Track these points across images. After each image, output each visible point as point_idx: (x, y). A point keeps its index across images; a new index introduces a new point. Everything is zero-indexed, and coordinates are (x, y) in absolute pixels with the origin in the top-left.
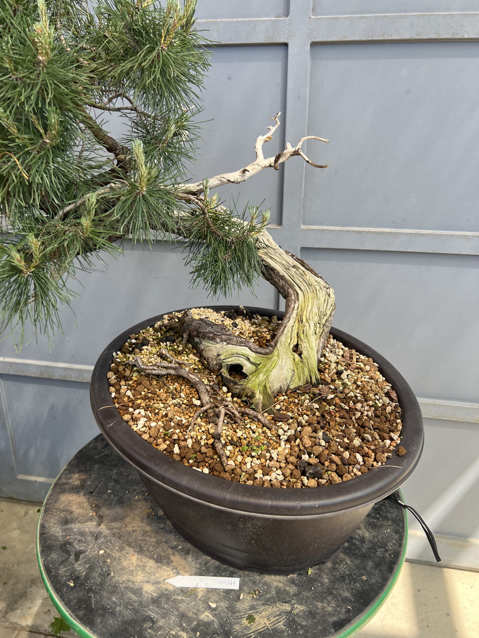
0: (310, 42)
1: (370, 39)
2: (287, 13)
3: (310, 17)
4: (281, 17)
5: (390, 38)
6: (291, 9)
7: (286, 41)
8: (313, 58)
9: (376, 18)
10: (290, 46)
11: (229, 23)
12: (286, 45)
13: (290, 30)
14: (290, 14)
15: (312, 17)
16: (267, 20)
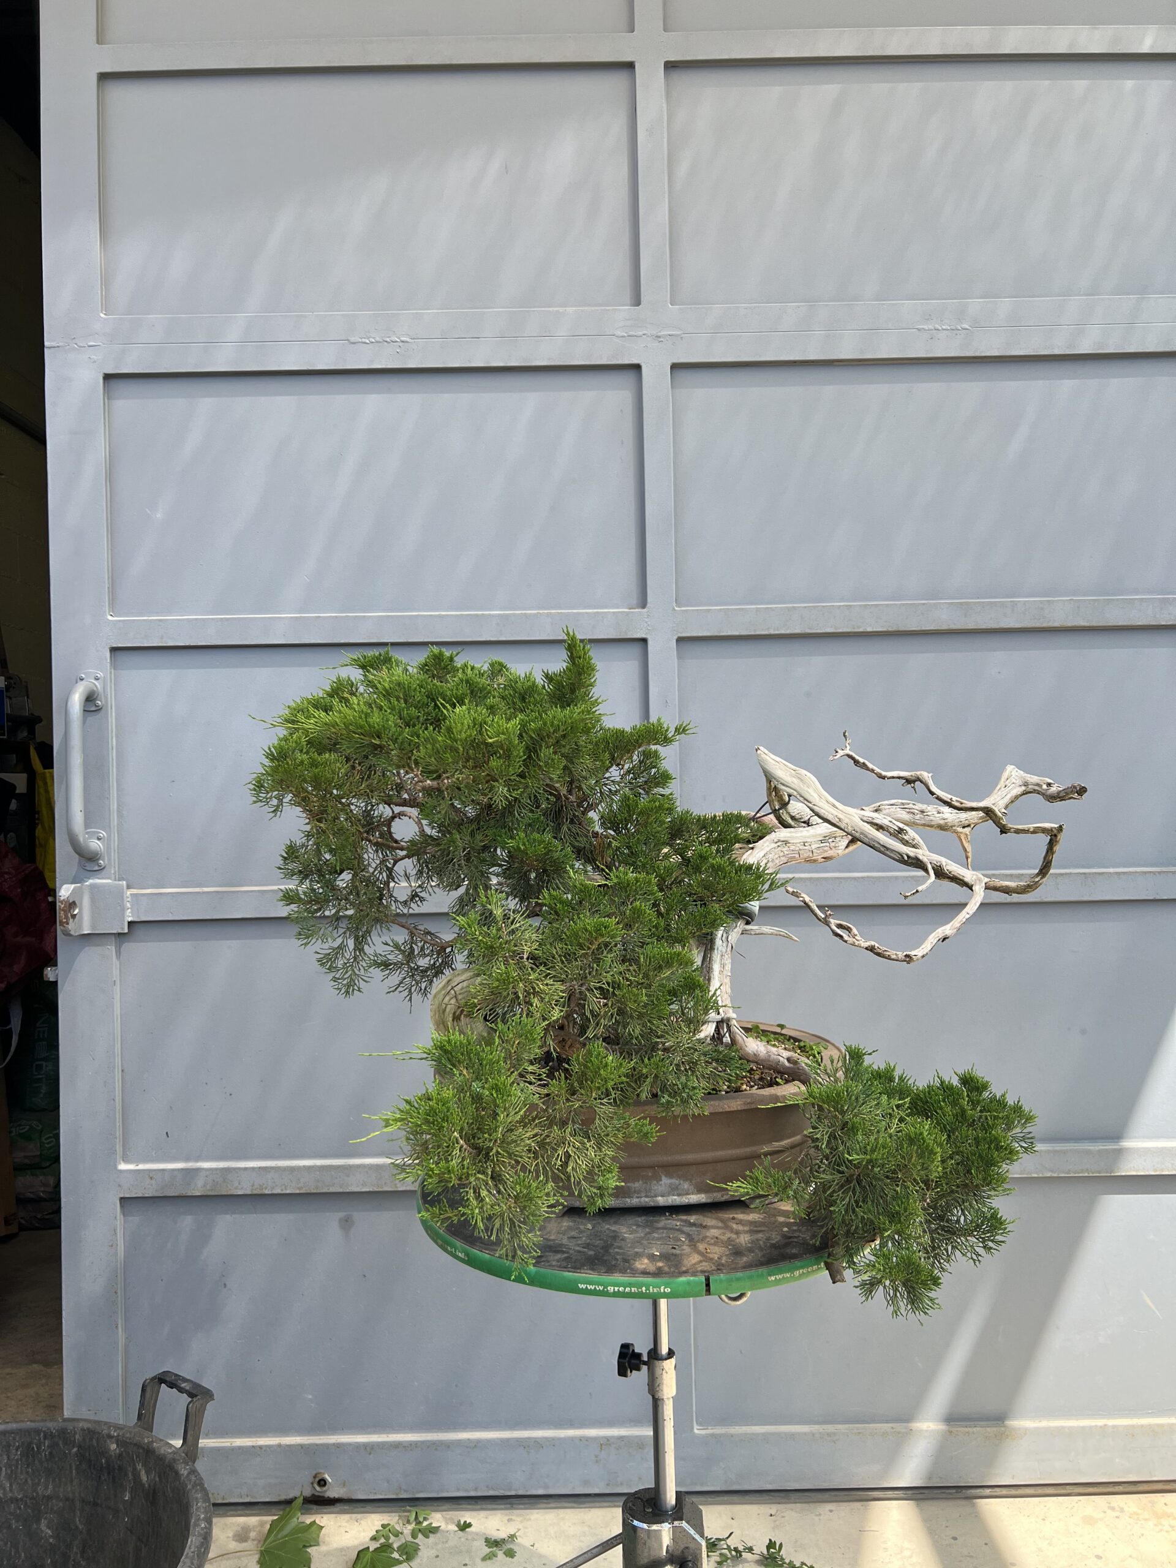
0: (676, 637)
1: (753, 633)
2: (643, 604)
3: (674, 609)
4: (635, 609)
5: (777, 632)
6: (649, 600)
7: (644, 636)
8: (679, 657)
9: (757, 610)
10: (650, 642)
11: (568, 615)
12: (644, 641)
13: (649, 623)
14: (648, 605)
15: (676, 609)
16: (619, 612)
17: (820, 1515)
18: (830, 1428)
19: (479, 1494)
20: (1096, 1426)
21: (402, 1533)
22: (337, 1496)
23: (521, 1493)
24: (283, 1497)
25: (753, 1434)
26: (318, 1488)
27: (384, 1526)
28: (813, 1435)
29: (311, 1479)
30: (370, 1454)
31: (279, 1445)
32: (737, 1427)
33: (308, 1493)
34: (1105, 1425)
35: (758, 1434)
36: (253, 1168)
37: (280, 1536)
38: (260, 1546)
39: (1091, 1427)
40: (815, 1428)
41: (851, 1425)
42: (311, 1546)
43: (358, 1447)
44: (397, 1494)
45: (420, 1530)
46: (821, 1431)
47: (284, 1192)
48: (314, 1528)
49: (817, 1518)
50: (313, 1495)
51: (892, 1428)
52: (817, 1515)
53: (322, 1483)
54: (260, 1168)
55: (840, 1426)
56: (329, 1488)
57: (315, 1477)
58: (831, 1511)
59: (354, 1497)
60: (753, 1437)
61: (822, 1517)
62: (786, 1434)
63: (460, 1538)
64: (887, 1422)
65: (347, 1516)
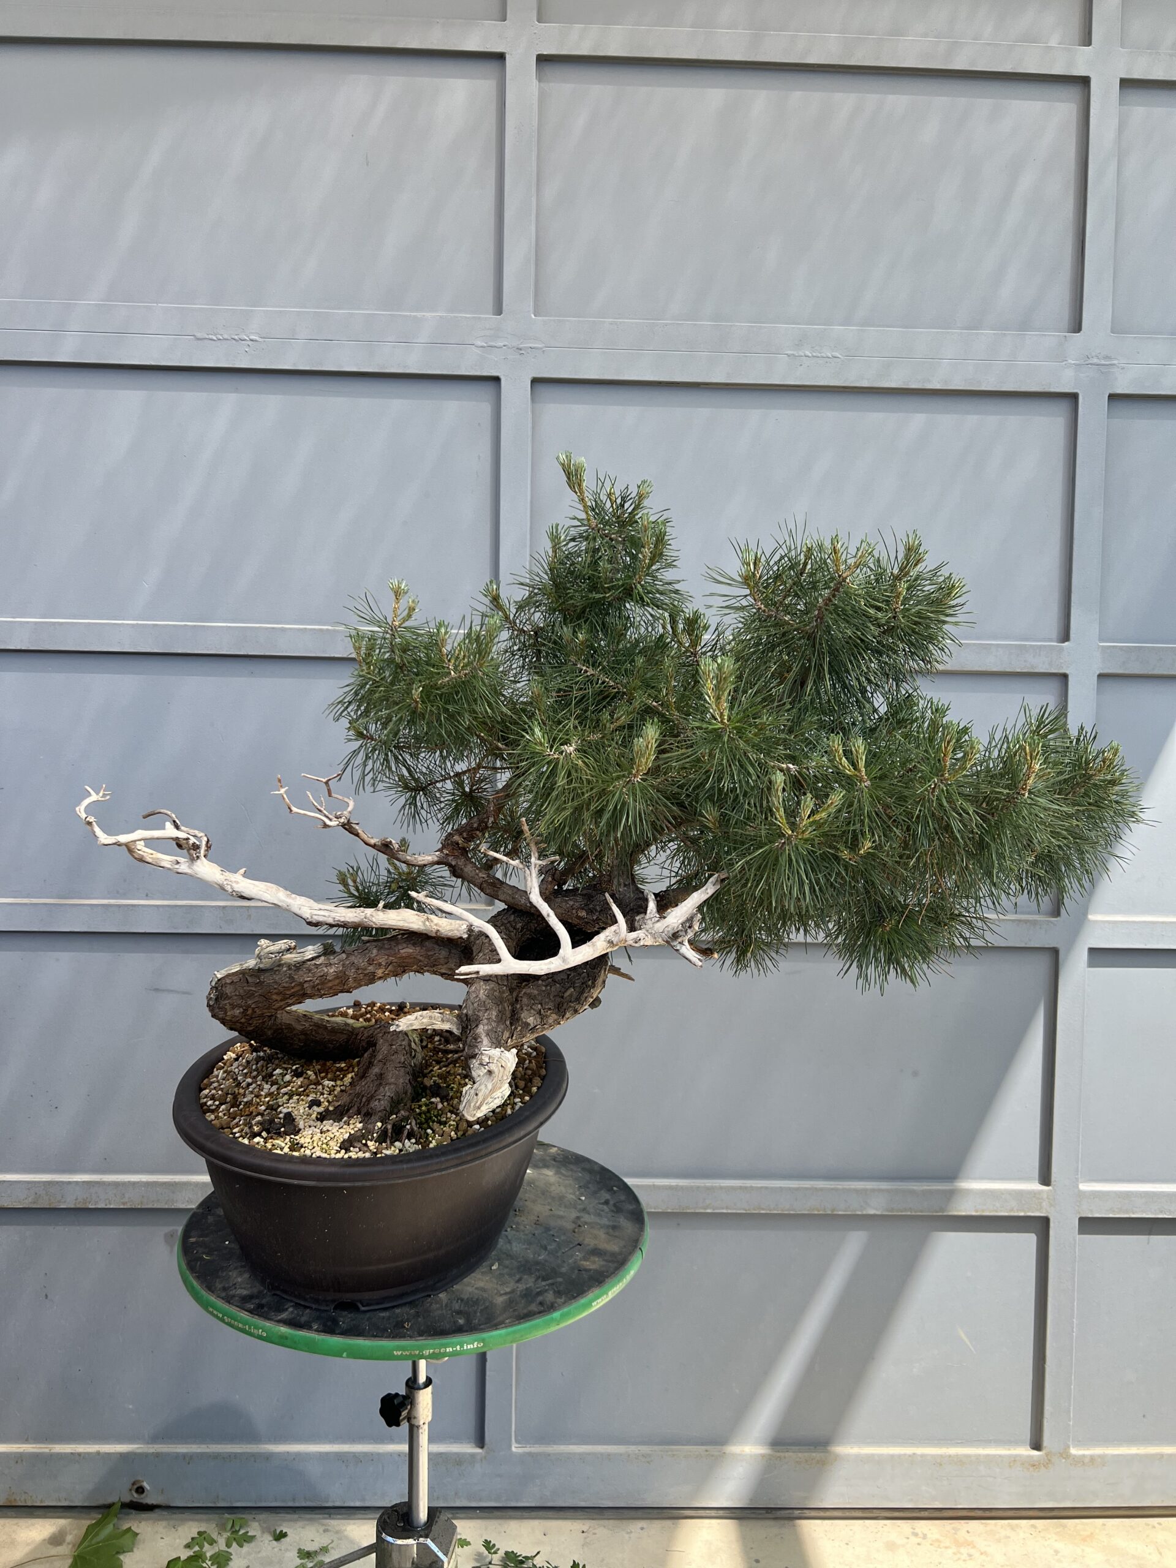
17: (631, 1532)
18: (645, 1449)
19: (297, 1505)
20: (905, 1455)
21: (216, 1542)
22: (155, 1503)
23: (338, 1504)
24: (101, 1502)
25: (570, 1453)
26: (136, 1495)
27: (200, 1533)
28: (629, 1456)
29: (129, 1486)
30: (189, 1463)
31: (98, 1453)
32: (555, 1446)
33: (127, 1498)
34: (914, 1454)
35: (575, 1454)
36: (77, 1183)
37: (94, 1542)
38: (74, 1550)
39: (900, 1456)
40: (632, 1449)
41: (666, 1447)
42: (124, 1552)
43: (177, 1456)
44: (215, 1503)
45: (235, 1539)
46: (637, 1452)
47: (108, 1207)
48: (128, 1535)
49: (627, 1536)
50: (131, 1502)
51: (707, 1451)
52: (628, 1533)
53: (140, 1490)
54: (84, 1182)
55: (656, 1448)
56: (147, 1496)
57: (134, 1484)
58: (642, 1529)
59: (172, 1505)
60: (570, 1457)
61: (632, 1535)
62: (602, 1454)
63: (273, 1548)
64: (702, 1444)
65: (164, 1523)
